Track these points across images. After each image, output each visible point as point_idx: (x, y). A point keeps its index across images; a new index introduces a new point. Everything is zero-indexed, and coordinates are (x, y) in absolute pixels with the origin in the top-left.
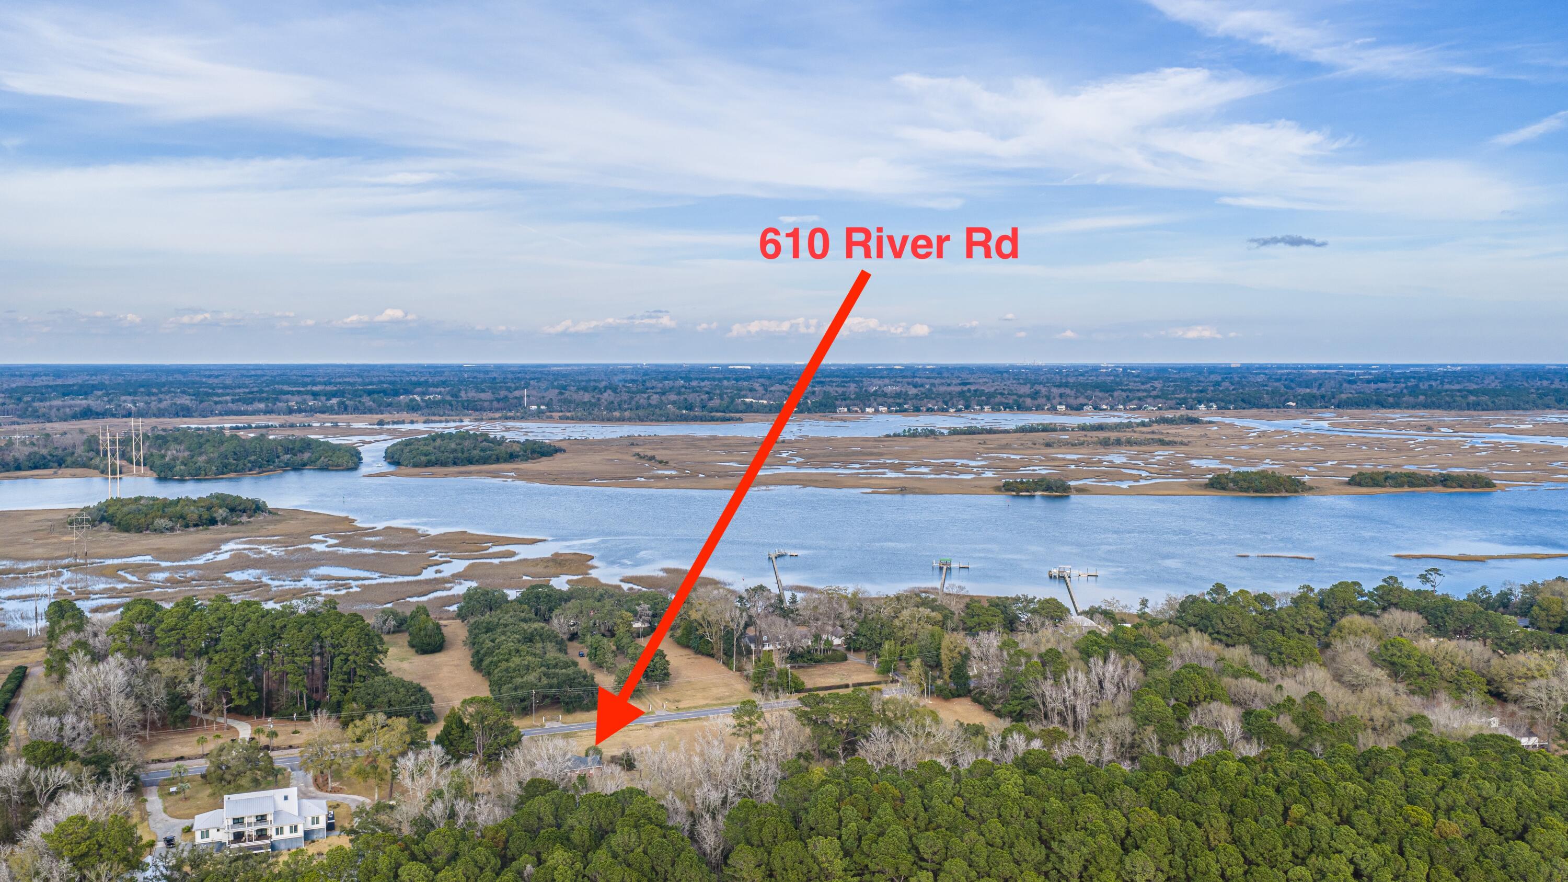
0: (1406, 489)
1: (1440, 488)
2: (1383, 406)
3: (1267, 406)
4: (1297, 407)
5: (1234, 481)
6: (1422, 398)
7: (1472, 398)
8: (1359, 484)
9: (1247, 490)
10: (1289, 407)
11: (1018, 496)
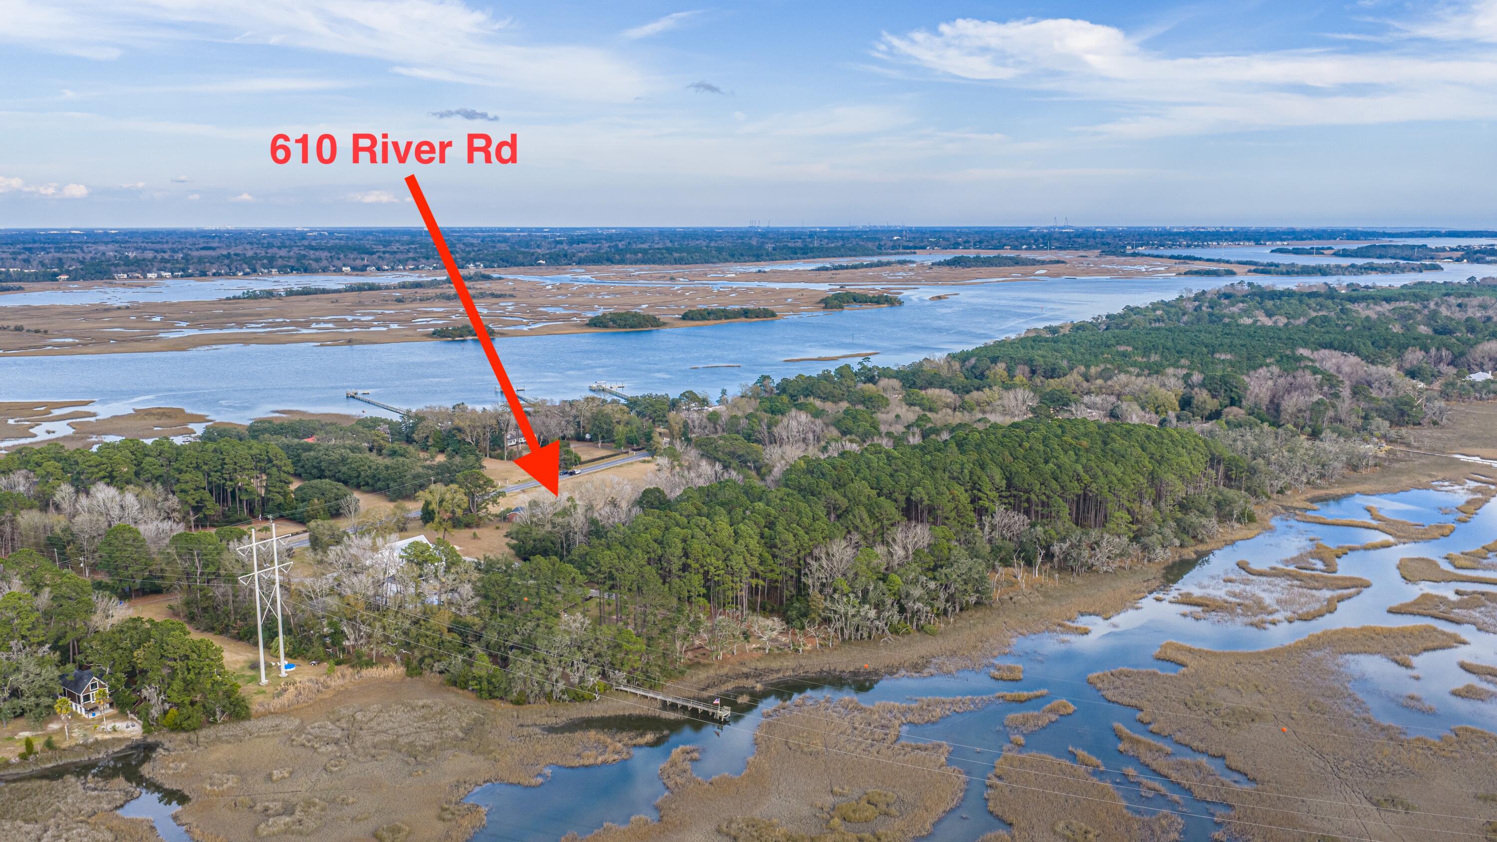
0: (724, 321)
1: (744, 319)
2: (613, 263)
3: (523, 265)
4: (547, 264)
5: (612, 320)
6: (640, 255)
7: (676, 255)
8: (692, 319)
9: (625, 327)
10: (540, 264)
11: (454, 341)
